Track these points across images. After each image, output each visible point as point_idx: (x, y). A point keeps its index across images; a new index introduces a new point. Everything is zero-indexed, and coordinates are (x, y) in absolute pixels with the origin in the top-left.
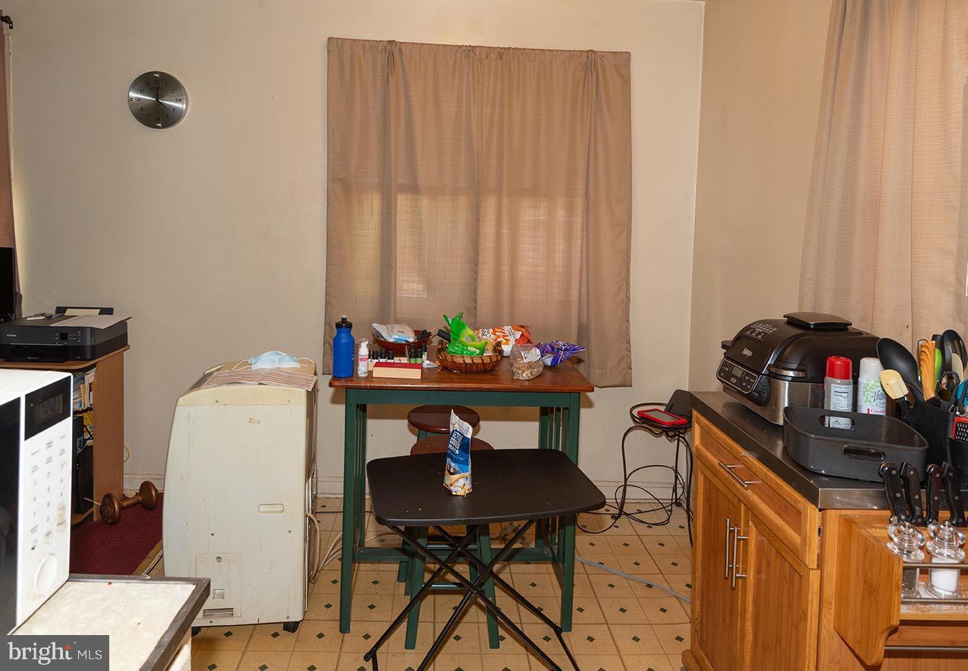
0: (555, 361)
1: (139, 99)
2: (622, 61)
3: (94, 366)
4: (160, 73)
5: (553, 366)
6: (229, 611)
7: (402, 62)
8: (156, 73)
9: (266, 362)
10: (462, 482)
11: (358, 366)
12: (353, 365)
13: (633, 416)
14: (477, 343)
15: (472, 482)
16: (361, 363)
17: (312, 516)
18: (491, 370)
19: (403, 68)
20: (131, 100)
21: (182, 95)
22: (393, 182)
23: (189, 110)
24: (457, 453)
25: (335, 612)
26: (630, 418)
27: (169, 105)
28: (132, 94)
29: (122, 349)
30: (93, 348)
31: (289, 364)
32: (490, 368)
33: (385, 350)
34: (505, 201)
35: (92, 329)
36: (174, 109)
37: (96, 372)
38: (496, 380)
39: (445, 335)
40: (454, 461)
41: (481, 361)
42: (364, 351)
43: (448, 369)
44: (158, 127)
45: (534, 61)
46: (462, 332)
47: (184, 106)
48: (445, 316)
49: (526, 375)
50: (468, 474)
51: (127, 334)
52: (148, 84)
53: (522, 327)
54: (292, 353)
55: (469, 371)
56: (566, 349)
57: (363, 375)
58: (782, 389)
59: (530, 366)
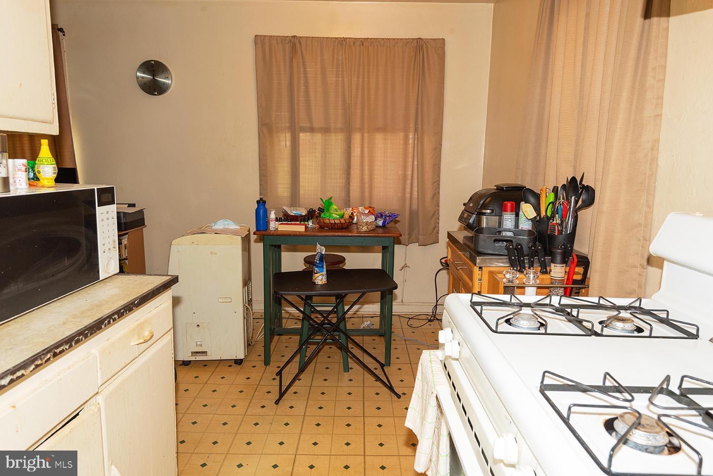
0: (384, 223)
1: (143, 77)
2: (440, 44)
3: (127, 233)
4: (155, 61)
5: (384, 226)
6: (205, 353)
7: (301, 50)
8: (152, 61)
9: (220, 225)
10: (320, 277)
11: (269, 224)
12: (267, 224)
13: (441, 263)
14: (339, 212)
15: (327, 278)
16: (271, 223)
17: (248, 306)
18: (347, 228)
19: (302, 53)
20: (138, 78)
21: (168, 75)
22: (297, 126)
23: (173, 84)
24: (318, 262)
25: (262, 358)
26: (440, 264)
27: (162, 81)
28: (139, 74)
29: (142, 227)
30: (125, 223)
31: (233, 226)
32: (346, 226)
33: (287, 218)
34: (366, 135)
35: (124, 213)
36: (164, 83)
37: (128, 238)
38: (350, 232)
39: (321, 210)
40: (317, 267)
41: (339, 222)
42: (273, 216)
43: (323, 227)
44: (156, 95)
45: (384, 46)
46: (331, 207)
47: (170, 82)
48: (321, 199)
49: (365, 229)
50: (325, 272)
51: (144, 218)
52: (148, 68)
53: (370, 207)
54: (235, 221)
55: (334, 227)
56: (389, 216)
57: (273, 229)
58: (482, 222)
59: (367, 223)
